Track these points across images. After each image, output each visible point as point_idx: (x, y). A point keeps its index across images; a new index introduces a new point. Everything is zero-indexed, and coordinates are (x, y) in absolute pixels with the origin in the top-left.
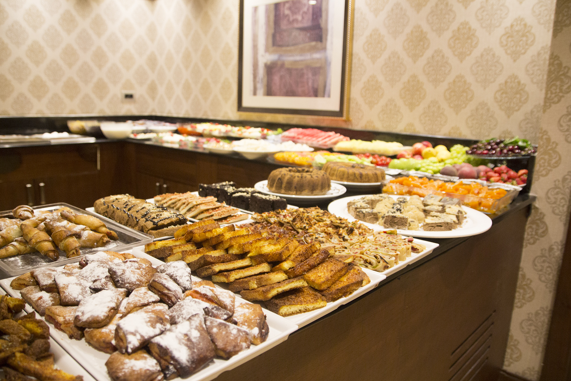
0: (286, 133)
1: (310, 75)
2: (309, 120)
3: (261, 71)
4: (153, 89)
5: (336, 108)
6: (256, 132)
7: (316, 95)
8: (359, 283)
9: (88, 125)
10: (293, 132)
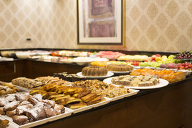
0: (98, 54)
1: (108, 27)
2: (108, 47)
3: (87, 27)
4: (40, 36)
5: (120, 41)
6: (85, 53)
7: (111, 36)
8: (100, 100)
9: (10, 53)
10: (100, 53)
